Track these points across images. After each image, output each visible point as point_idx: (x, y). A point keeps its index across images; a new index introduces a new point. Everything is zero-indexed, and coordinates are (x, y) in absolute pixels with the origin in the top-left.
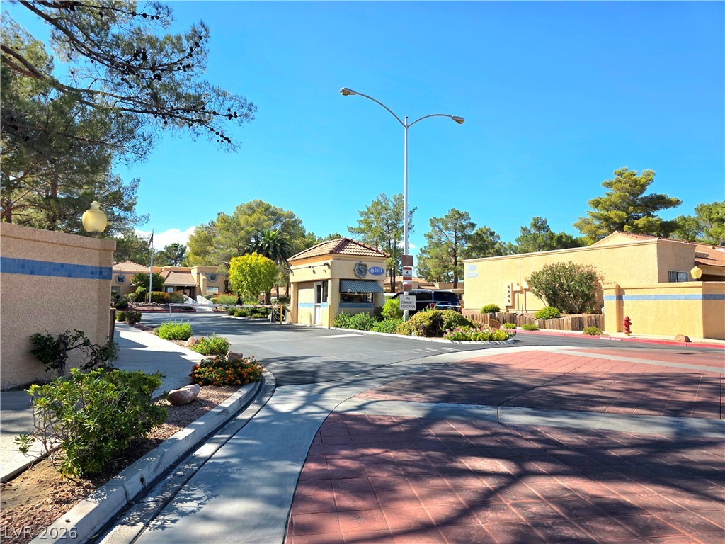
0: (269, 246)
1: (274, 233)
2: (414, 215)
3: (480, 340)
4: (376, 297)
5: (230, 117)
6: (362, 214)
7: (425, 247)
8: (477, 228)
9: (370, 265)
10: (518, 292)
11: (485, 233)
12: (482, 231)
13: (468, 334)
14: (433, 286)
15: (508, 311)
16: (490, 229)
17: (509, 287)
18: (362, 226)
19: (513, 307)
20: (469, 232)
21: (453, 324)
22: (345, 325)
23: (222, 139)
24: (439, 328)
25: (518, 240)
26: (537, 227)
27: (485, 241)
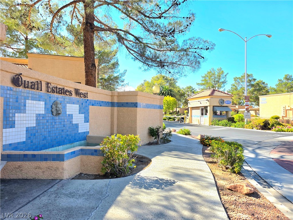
0: (166, 92)
1: (168, 87)
2: (227, 76)
3: (290, 132)
4: (227, 113)
5: (207, 49)
6: (203, 77)
7: (229, 90)
8: (256, 81)
9: (225, 100)
10: (289, 110)
11: (260, 83)
12: (258, 82)
13: (284, 129)
14: (235, 107)
15: (283, 118)
16: (262, 81)
17: (284, 108)
18: (203, 82)
19: (286, 116)
20: (252, 83)
21: (275, 125)
22: (217, 124)
23: (201, 58)
24: (267, 126)
25: (276, 85)
26: (287, 79)
27: (260, 87)
